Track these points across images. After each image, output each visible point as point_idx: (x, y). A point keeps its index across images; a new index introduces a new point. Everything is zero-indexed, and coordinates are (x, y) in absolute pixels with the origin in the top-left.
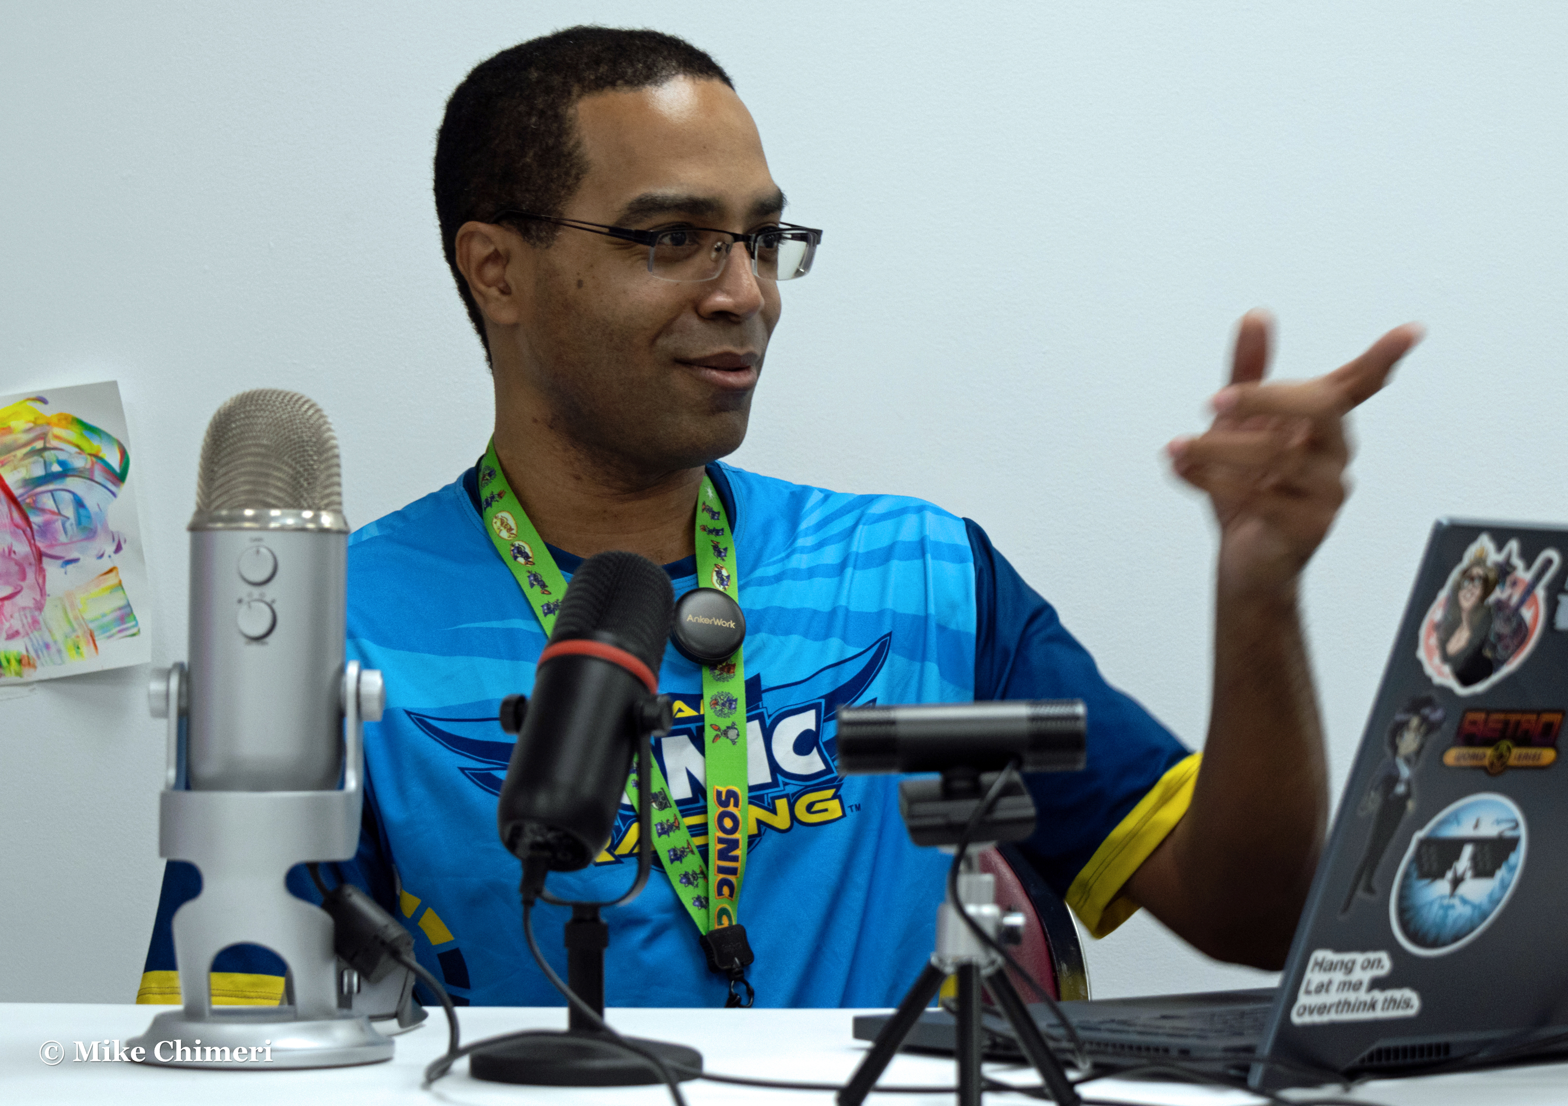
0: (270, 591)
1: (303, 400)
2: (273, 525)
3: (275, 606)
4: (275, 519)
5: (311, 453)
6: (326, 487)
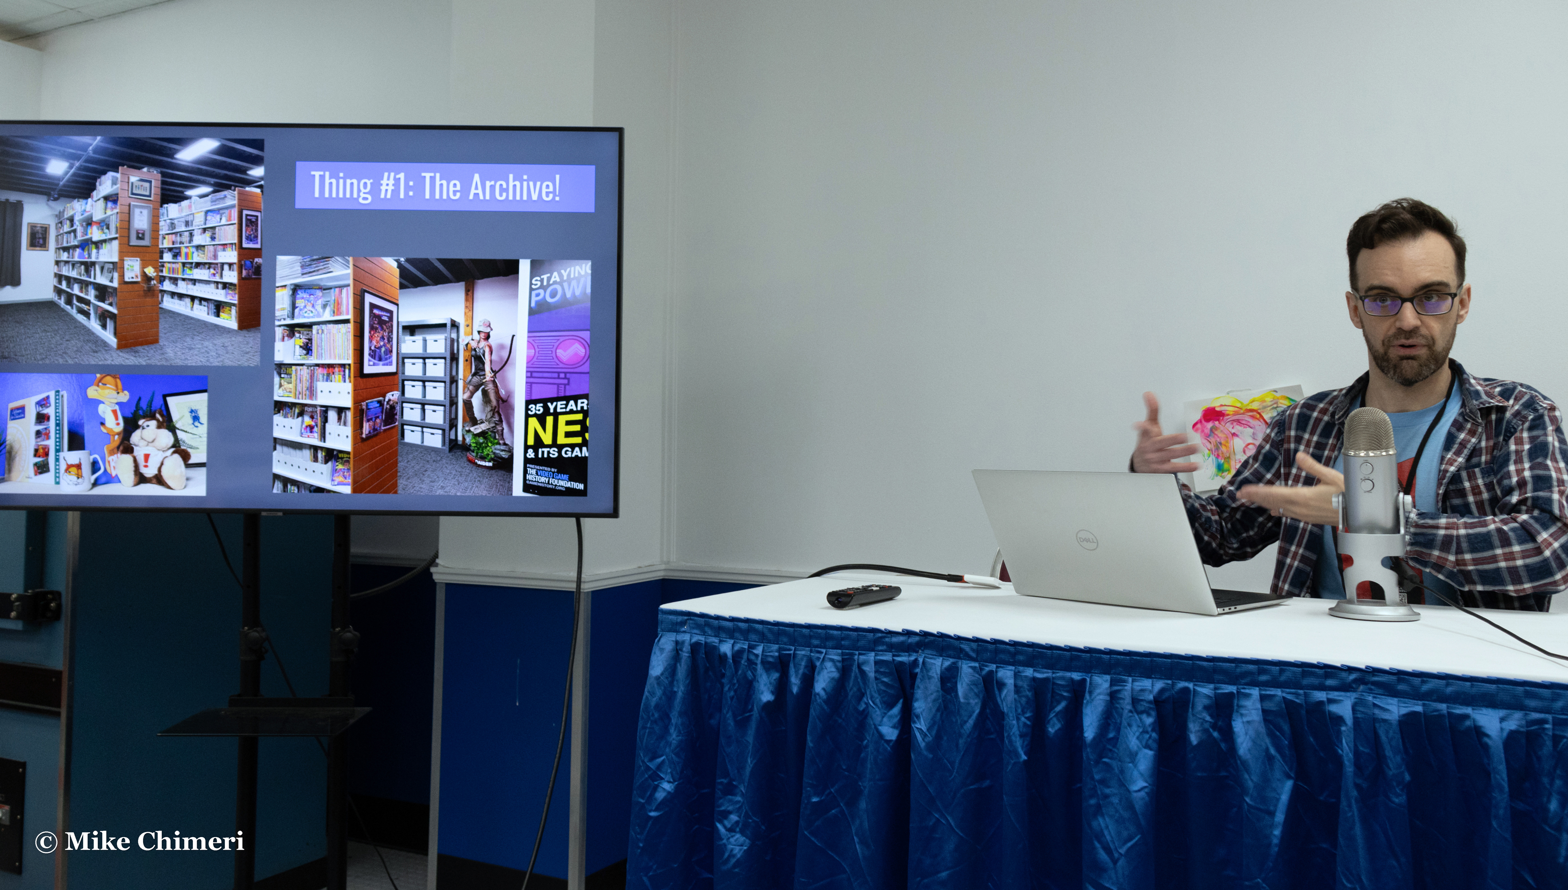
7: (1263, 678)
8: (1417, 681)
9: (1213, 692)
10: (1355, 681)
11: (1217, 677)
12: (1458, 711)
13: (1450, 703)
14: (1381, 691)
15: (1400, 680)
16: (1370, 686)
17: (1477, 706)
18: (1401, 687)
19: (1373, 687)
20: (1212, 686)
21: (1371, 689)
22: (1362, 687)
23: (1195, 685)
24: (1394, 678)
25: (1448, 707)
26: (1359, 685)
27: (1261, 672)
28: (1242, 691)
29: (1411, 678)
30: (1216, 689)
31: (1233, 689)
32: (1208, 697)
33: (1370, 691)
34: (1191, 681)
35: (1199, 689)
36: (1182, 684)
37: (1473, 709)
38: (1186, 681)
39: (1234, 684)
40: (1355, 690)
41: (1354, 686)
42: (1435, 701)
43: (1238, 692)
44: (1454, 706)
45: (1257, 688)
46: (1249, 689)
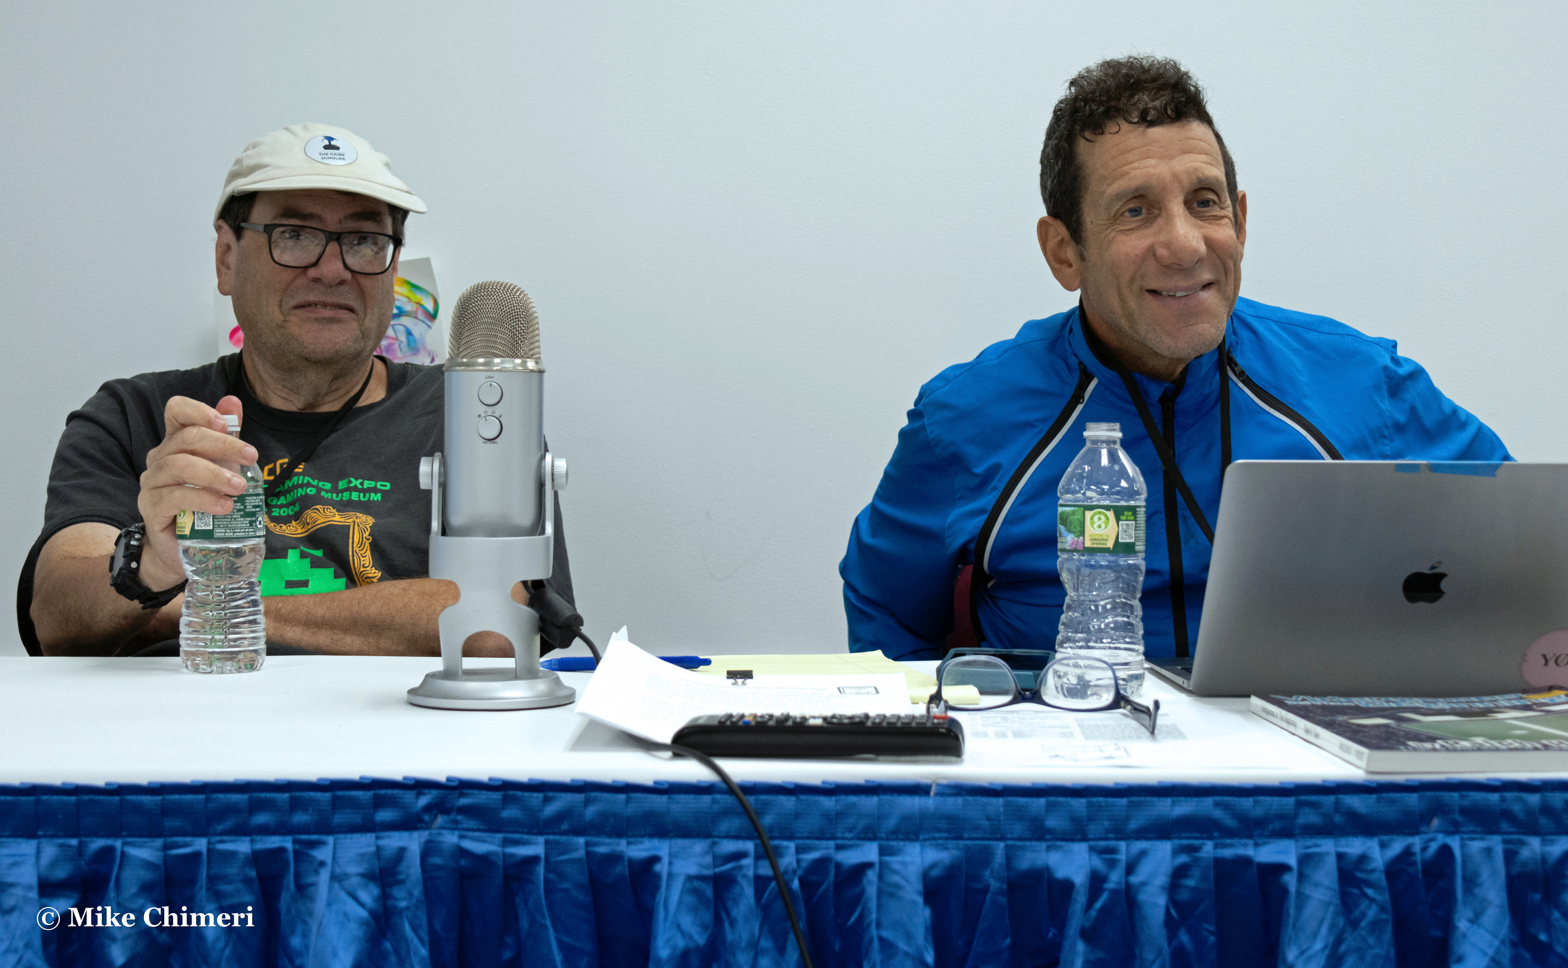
0: (498, 410)
1: (516, 288)
2: (495, 368)
3: (500, 419)
4: (498, 365)
5: (522, 322)
6: (532, 343)
7: (261, 819)
8: (536, 798)
9: (161, 854)
10: (428, 808)
11: (170, 823)
12: (602, 850)
13: (589, 835)
14: (472, 823)
15: (506, 801)
16: (453, 816)
17: (633, 836)
18: (509, 813)
19: (459, 817)
20: (159, 842)
21: (456, 822)
22: (440, 820)
23: (124, 844)
24: (497, 796)
25: (587, 844)
26: (436, 817)
27: (256, 807)
28: (220, 847)
29: (526, 794)
30: (166, 847)
31: (200, 844)
32: (148, 865)
33: (454, 826)
34: (116, 835)
35: (132, 851)
36: (97, 844)
37: (629, 843)
38: (107, 836)
39: (203, 834)
40: (428, 826)
41: (426, 818)
42: (565, 833)
43: (209, 851)
44: (596, 839)
45: (248, 839)
46: (232, 842)
